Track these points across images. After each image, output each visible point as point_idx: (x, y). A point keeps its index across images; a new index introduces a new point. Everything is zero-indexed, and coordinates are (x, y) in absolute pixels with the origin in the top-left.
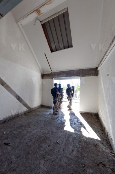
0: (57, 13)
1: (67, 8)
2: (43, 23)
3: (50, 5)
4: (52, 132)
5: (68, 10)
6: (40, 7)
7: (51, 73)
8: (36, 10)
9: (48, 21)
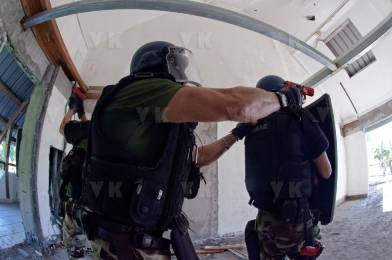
0: (340, 26)
1: (348, 19)
2: (327, 42)
3: (330, 22)
4: (383, 216)
5: (350, 20)
6: (320, 28)
7: (357, 119)
8: (316, 32)
9: (333, 38)
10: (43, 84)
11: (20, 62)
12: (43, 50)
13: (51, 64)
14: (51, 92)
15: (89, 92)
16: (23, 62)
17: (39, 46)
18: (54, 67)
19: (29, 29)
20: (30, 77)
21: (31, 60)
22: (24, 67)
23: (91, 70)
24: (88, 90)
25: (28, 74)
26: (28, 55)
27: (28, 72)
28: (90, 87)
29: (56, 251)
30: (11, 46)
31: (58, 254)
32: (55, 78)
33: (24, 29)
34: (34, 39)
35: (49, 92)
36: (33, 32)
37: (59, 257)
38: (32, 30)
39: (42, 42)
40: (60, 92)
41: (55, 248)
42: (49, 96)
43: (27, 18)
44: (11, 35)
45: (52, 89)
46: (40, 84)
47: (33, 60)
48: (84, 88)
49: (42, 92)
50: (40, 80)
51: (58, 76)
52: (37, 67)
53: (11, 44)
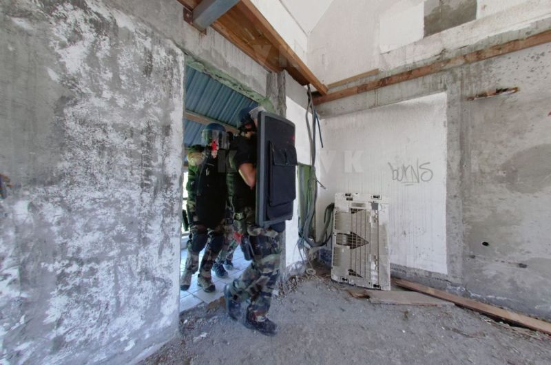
10: (270, 99)
11: (225, 79)
12: (250, 56)
13: (271, 72)
14: (285, 104)
15: (329, 92)
16: (230, 79)
17: (241, 52)
18: (276, 74)
19: (210, 29)
20: (248, 96)
21: (241, 74)
22: (235, 85)
23: (323, 63)
24: (327, 90)
25: (244, 93)
26: (233, 68)
27: (244, 90)
28: (329, 85)
29: (299, 284)
30: (196, 61)
31: (301, 290)
32: (285, 88)
33: (203, 32)
34: (228, 43)
35: (282, 106)
36: (221, 33)
37: (303, 293)
38: (216, 29)
39: (243, 44)
40: (296, 102)
41: (297, 280)
42: (284, 110)
43: (192, 10)
44: (184, 43)
45: (284, 101)
46: (266, 99)
47: (243, 73)
48: (323, 89)
49: (273, 107)
50: (264, 95)
51: (287, 83)
52: (254, 81)
53: (194, 58)
